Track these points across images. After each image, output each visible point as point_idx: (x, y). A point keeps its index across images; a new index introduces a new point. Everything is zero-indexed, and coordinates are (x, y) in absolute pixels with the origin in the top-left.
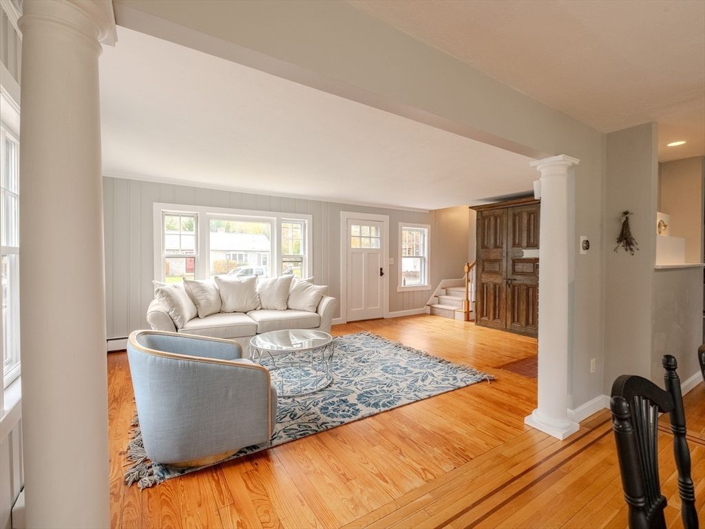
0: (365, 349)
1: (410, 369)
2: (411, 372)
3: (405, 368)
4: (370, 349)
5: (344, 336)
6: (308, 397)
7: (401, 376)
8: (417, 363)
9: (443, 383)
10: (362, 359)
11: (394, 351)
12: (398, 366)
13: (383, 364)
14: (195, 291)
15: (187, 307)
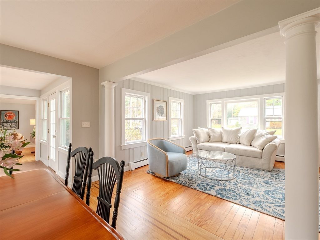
6: (206, 179)
14: (210, 132)
15: (203, 137)
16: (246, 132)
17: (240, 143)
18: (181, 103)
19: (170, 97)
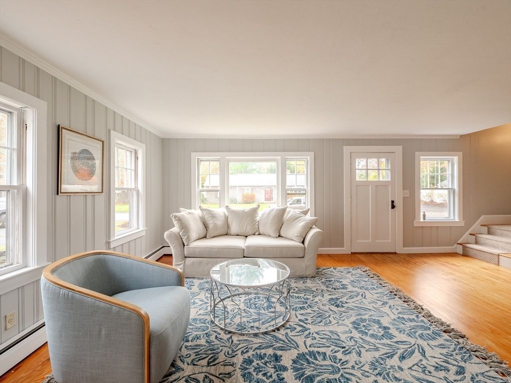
0: (350, 288)
1: (393, 331)
2: (391, 337)
3: (385, 328)
4: (356, 289)
5: (338, 268)
6: (245, 338)
7: (373, 340)
8: (409, 324)
9: (434, 373)
10: (338, 302)
11: (385, 299)
12: (378, 322)
13: (360, 315)
14: (206, 217)
15: (195, 229)
16: (269, 213)
17: (261, 232)
18: (136, 153)
19: (112, 132)
